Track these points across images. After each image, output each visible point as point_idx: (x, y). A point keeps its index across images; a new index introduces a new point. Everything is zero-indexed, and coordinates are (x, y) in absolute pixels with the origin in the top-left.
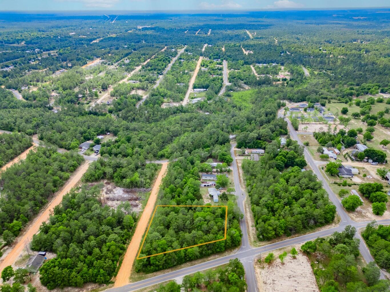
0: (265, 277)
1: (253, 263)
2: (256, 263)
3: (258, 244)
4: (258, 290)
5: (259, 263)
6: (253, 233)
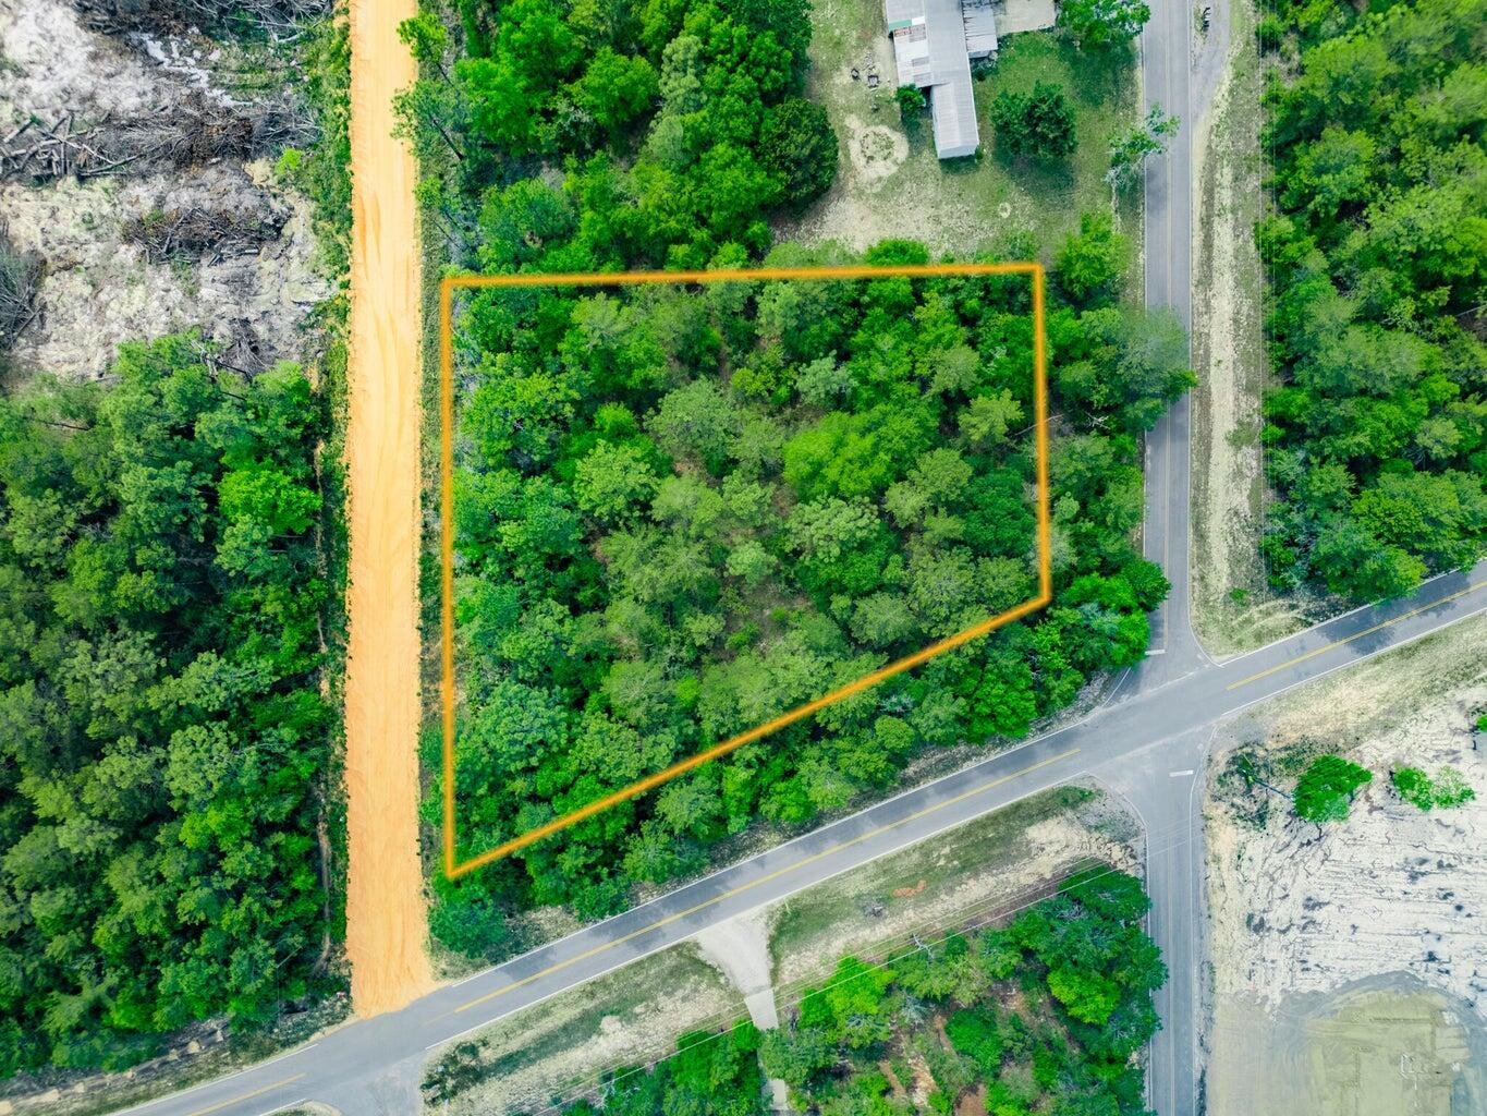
0: (1264, 884)
1: (1199, 784)
2: (1220, 781)
3: (1256, 616)
4: (1206, 974)
5: (1237, 783)
6: (1236, 513)
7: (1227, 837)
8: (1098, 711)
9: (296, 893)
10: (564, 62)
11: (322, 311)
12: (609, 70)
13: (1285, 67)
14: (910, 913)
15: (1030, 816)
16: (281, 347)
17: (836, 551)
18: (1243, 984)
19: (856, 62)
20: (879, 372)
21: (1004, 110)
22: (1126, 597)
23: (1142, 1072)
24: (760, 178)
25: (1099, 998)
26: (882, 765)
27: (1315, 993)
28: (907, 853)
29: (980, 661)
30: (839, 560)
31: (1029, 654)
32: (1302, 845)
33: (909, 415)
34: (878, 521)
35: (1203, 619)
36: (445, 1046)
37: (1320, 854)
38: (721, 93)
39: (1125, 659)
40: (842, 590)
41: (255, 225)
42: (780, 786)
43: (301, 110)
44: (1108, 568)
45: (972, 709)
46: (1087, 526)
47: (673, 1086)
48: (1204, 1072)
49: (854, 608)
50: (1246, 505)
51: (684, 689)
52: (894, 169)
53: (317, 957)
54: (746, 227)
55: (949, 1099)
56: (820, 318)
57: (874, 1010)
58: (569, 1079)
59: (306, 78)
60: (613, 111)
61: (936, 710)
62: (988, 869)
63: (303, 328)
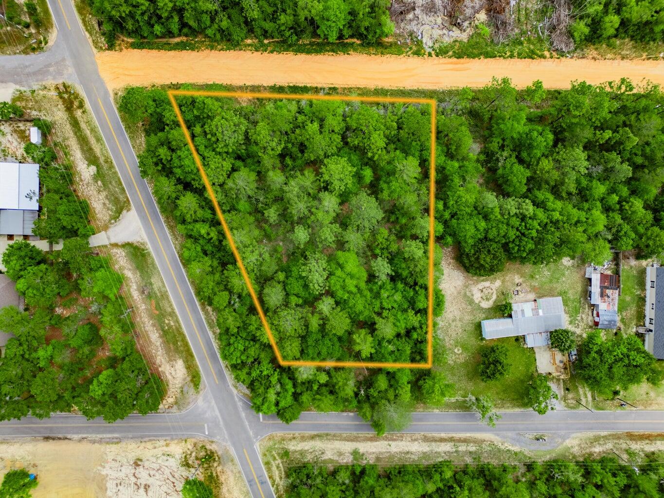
0: (156, 466)
1: (200, 438)
2: (203, 446)
3: (277, 462)
4: (115, 440)
5: (202, 454)
6: (323, 453)
7: (178, 449)
8: (235, 391)
9: (152, 26)
10: (524, 155)
11: (419, 43)
12: (519, 175)
13: (519, 474)
14: (143, 307)
15: (187, 361)
16: (402, 25)
17: (304, 274)
18: (110, 457)
19: (524, 285)
20: (384, 294)
21: (500, 350)
22: (282, 404)
23: (70, 411)
24: (471, 241)
25: (100, 392)
26: (206, 294)
27: (106, 489)
28: (171, 305)
29: (254, 339)
30: (300, 276)
31: (257, 361)
32: (173, 483)
33: (365, 307)
34: (317, 293)
35: (276, 438)
36: (83, 94)
37: (169, 491)
38: (508, 224)
39: (255, 404)
40: (287, 277)
41: (457, 14)
42: (199, 249)
43: (508, 36)
44: (296, 396)
45: (233, 335)
46: (315, 387)
47: (61, 198)
48: (70, 439)
49: (279, 282)
50: (327, 458)
51: (243, 205)
52: (477, 302)
53: (124, 36)
54: (450, 235)
55: (56, 324)
56: (409, 267)
57: (95, 290)
58: (67, 151)
59: (522, 39)
60: (503, 176)
61: (231, 319)
62: (164, 342)
63: (411, 35)
